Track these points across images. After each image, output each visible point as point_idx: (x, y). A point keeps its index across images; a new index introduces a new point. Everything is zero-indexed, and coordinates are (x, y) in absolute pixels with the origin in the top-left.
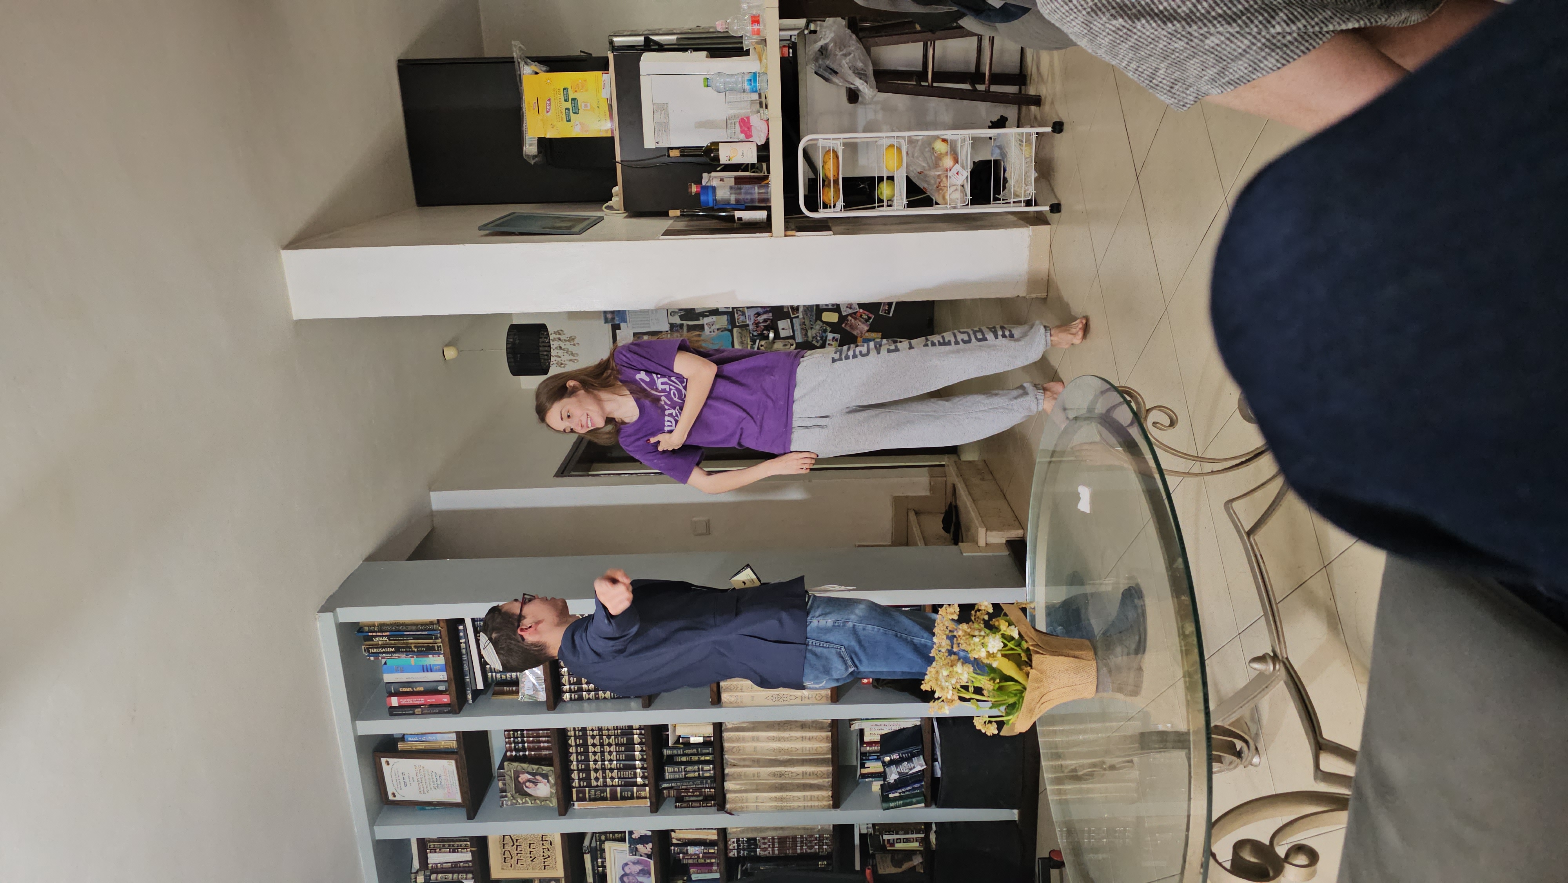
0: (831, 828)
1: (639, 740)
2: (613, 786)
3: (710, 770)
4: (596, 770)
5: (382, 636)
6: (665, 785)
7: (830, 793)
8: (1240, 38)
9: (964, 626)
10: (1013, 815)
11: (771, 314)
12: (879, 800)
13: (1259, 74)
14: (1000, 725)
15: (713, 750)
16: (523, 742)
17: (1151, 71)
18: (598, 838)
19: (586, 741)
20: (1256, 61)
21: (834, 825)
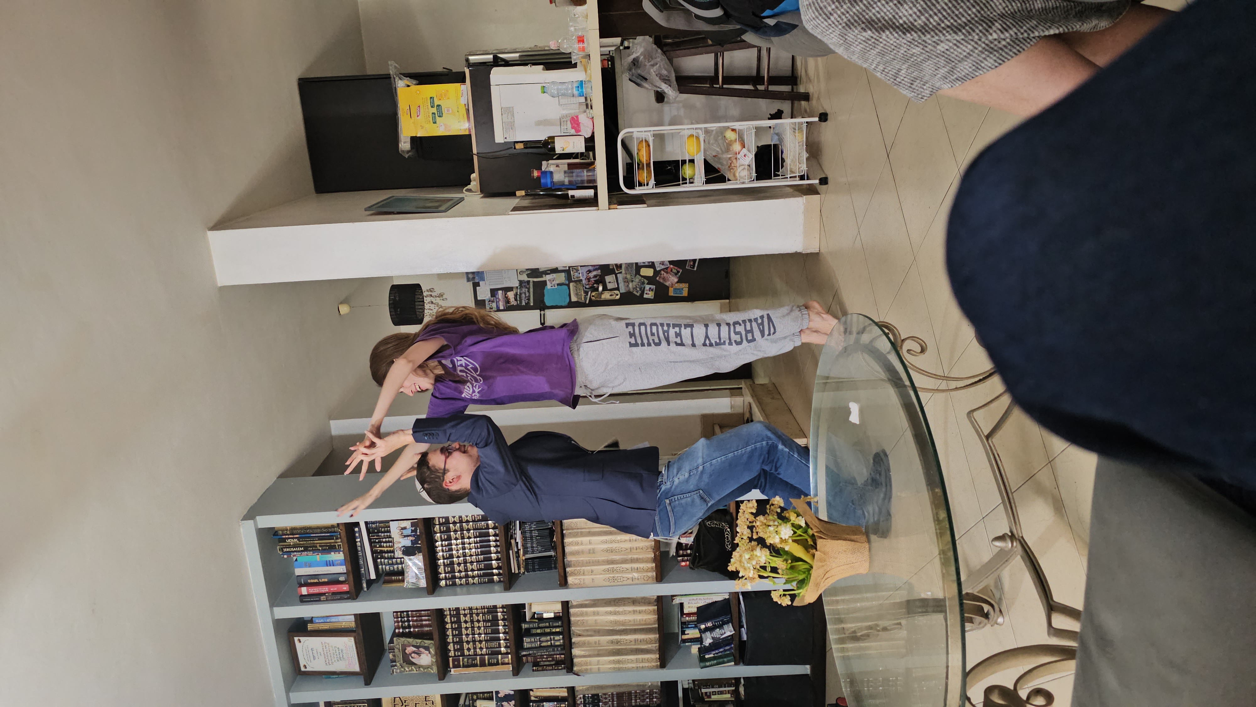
0: (659, 684)
1: (502, 617)
2: (482, 654)
3: (560, 640)
4: (468, 642)
5: (294, 538)
6: (524, 653)
7: (658, 656)
8: (965, 44)
9: (761, 518)
10: (805, 669)
11: (599, 271)
12: (696, 660)
13: (981, 72)
14: (793, 597)
15: (562, 623)
16: (408, 621)
17: (895, 71)
18: (470, 698)
19: (459, 619)
20: (978, 61)
21: (661, 682)
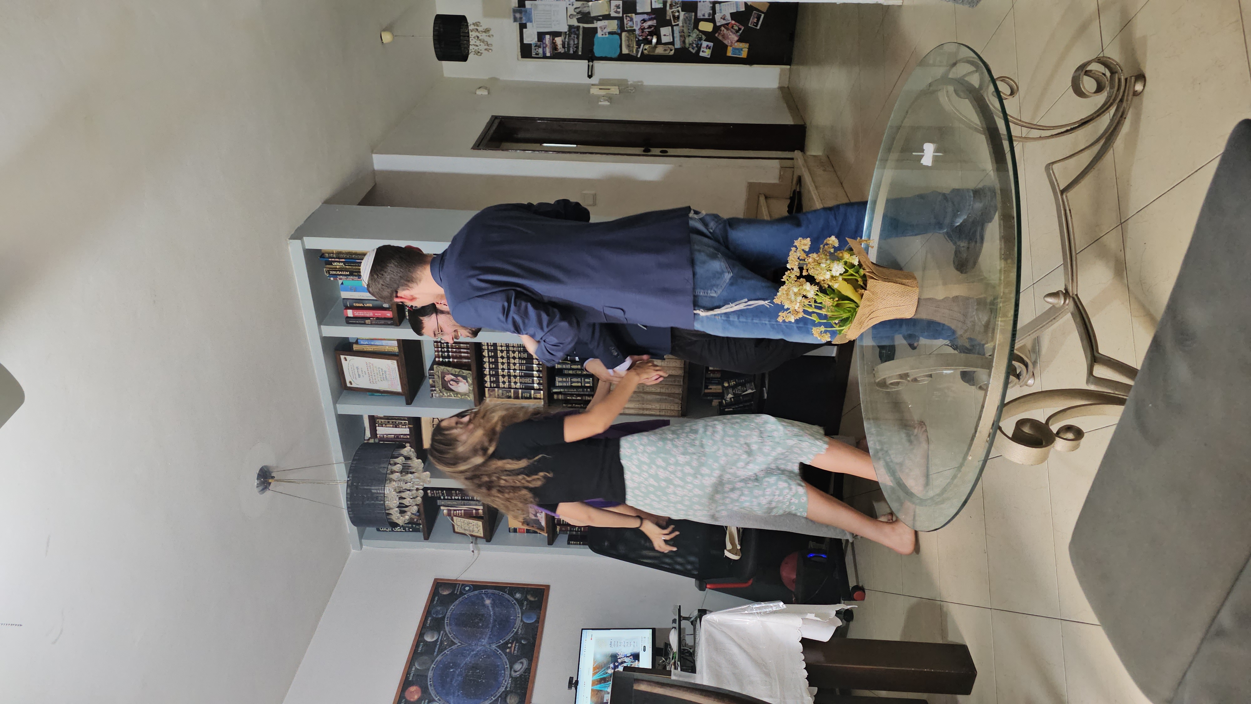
2: (516, 388)
3: (590, 382)
4: (503, 376)
5: (339, 262)
6: (556, 391)
11: (655, 21)
14: (834, 335)
16: (448, 352)
19: (496, 354)
